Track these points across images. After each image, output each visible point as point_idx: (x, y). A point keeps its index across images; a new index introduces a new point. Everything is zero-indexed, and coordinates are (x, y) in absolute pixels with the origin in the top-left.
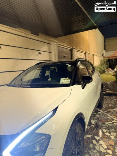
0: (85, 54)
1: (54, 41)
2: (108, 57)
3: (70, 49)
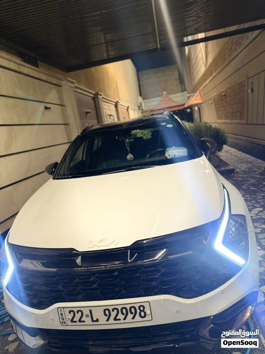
0: (116, 106)
1: (69, 79)
2: (151, 111)
3: (92, 96)
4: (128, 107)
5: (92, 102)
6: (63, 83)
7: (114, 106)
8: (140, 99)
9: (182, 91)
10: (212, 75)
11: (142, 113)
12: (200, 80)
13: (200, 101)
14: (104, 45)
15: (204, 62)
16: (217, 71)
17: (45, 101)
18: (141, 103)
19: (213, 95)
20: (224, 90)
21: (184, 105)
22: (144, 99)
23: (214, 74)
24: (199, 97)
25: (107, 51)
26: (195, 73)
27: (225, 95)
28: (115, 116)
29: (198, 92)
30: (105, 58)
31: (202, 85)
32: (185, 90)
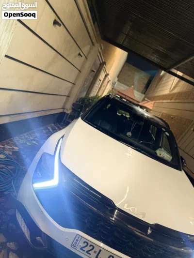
0: (106, 76)
1: (102, 45)
2: (119, 92)
3: (101, 62)
4: (110, 81)
5: (99, 65)
6: (97, 45)
7: (104, 75)
8: (117, 79)
9: (142, 93)
10: (171, 100)
11: (113, 89)
12: (160, 96)
13: (151, 108)
14: (125, 35)
15: (171, 88)
16: (177, 101)
17: (82, 49)
18: (115, 82)
19: (163, 112)
20: (174, 115)
21: (139, 102)
22: (118, 81)
23: (173, 101)
24: (152, 106)
25: (124, 40)
26: (159, 90)
27: (172, 118)
28: (102, 82)
29: (154, 102)
30: (121, 44)
31: (159, 100)
32: (144, 94)
